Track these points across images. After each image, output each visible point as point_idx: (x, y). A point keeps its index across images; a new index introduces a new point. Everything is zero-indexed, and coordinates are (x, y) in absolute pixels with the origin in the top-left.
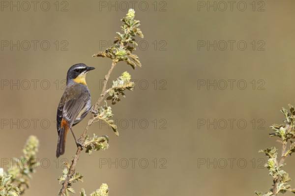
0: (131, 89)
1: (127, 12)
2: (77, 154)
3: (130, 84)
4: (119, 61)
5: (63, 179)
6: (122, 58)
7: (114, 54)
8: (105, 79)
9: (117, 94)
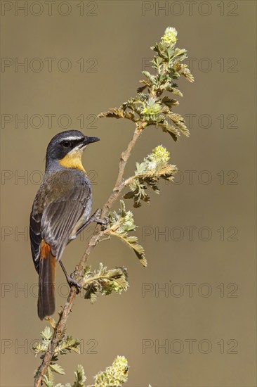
0: (171, 178)
1: (163, 34)
2: (68, 301)
3: (170, 169)
4: (148, 125)
5: (44, 347)
6: (154, 119)
7: (138, 113)
8: (122, 160)
9: (144, 188)
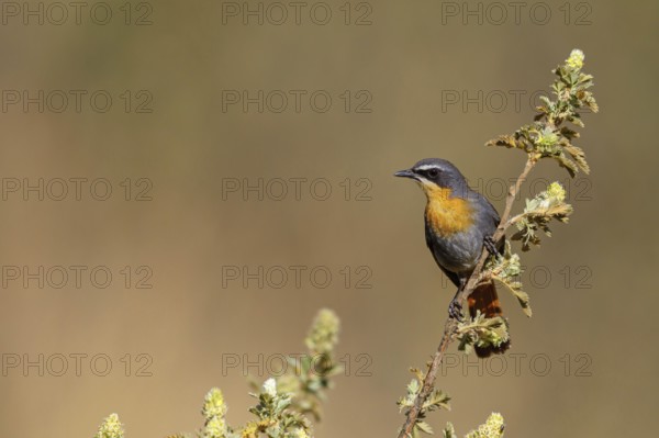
0: (565, 219)
1: (568, 56)
2: (439, 350)
3: (563, 209)
4: (542, 157)
5: (409, 402)
6: (550, 150)
7: (532, 142)
8: (510, 194)
9: (534, 228)
